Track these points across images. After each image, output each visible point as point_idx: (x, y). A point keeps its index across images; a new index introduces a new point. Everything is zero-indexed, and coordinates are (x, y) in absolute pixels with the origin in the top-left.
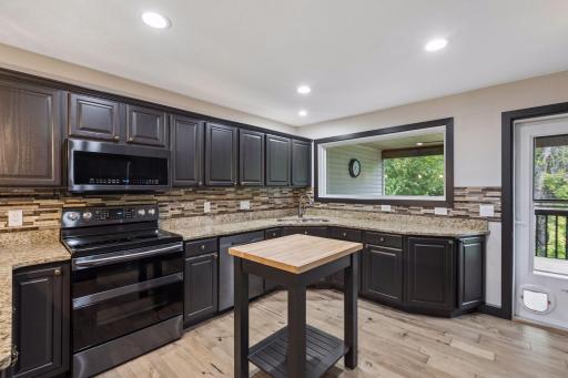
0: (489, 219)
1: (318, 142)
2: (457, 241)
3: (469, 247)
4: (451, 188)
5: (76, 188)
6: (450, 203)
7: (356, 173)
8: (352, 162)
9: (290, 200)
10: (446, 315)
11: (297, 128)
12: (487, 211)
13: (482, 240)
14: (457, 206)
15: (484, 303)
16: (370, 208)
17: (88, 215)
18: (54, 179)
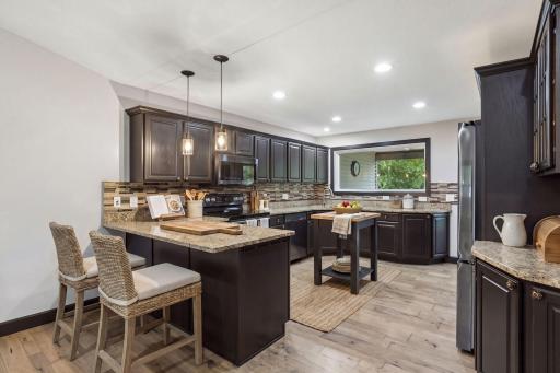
0: (451, 203)
1: (334, 149)
2: (432, 216)
3: (440, 220)
4: (428, 184)
5: (222, 182)
6: (428, 194)
7: (356, 173)
8: (354, 163)
9: (312, 194)
10: (426, 263)
11: (316, 138)
12: (450, 198)
13: (447, 216)
14: (433, 195)
15: (448, 256)
16: (375, 198)
17: (214, 200)
18: (209, 178)
